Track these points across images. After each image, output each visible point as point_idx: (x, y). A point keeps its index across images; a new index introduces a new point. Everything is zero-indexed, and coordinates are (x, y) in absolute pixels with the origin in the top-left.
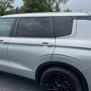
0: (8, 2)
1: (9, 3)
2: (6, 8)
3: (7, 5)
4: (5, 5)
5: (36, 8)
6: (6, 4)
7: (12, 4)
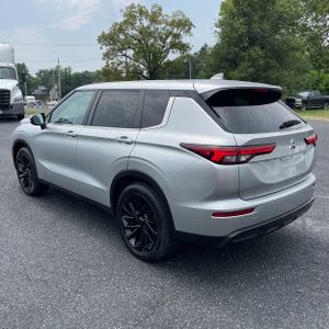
0: (175, 31)
1: (177, 36)
2: (167, 51)
3: (171, 42)
4: (164, 42)
5: (257, 49)
6: (167, 37)
7: (185, 39)
